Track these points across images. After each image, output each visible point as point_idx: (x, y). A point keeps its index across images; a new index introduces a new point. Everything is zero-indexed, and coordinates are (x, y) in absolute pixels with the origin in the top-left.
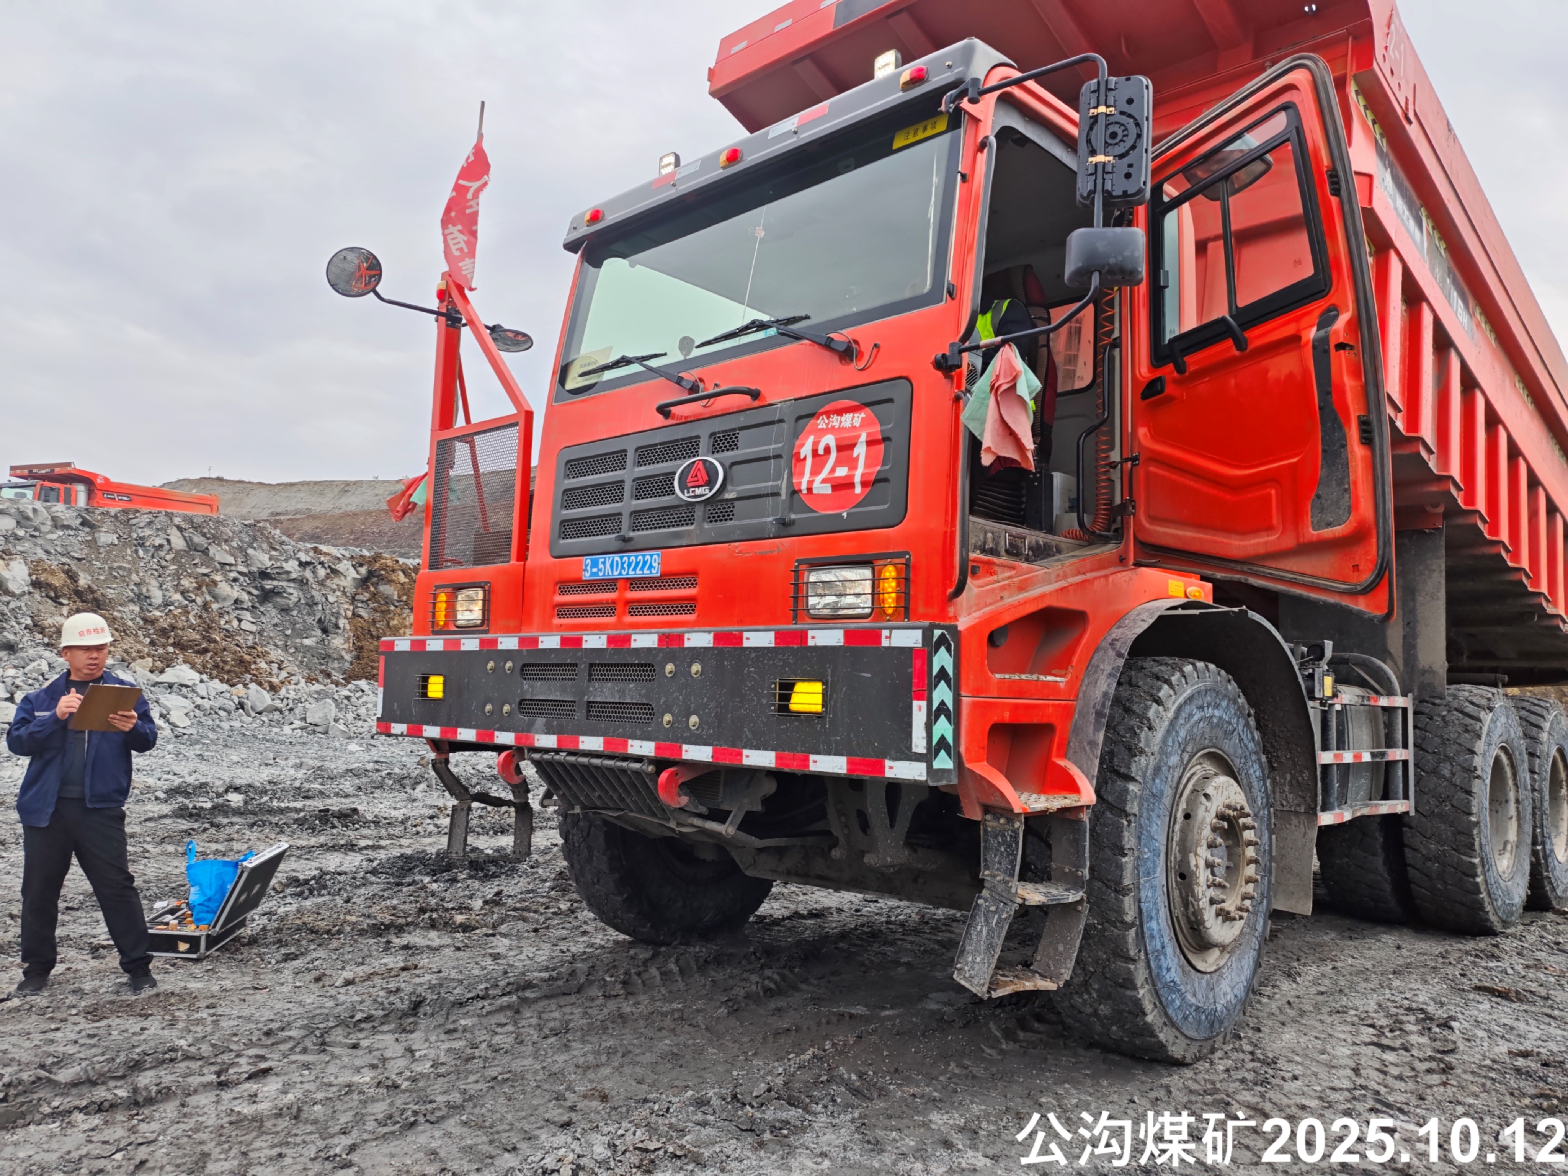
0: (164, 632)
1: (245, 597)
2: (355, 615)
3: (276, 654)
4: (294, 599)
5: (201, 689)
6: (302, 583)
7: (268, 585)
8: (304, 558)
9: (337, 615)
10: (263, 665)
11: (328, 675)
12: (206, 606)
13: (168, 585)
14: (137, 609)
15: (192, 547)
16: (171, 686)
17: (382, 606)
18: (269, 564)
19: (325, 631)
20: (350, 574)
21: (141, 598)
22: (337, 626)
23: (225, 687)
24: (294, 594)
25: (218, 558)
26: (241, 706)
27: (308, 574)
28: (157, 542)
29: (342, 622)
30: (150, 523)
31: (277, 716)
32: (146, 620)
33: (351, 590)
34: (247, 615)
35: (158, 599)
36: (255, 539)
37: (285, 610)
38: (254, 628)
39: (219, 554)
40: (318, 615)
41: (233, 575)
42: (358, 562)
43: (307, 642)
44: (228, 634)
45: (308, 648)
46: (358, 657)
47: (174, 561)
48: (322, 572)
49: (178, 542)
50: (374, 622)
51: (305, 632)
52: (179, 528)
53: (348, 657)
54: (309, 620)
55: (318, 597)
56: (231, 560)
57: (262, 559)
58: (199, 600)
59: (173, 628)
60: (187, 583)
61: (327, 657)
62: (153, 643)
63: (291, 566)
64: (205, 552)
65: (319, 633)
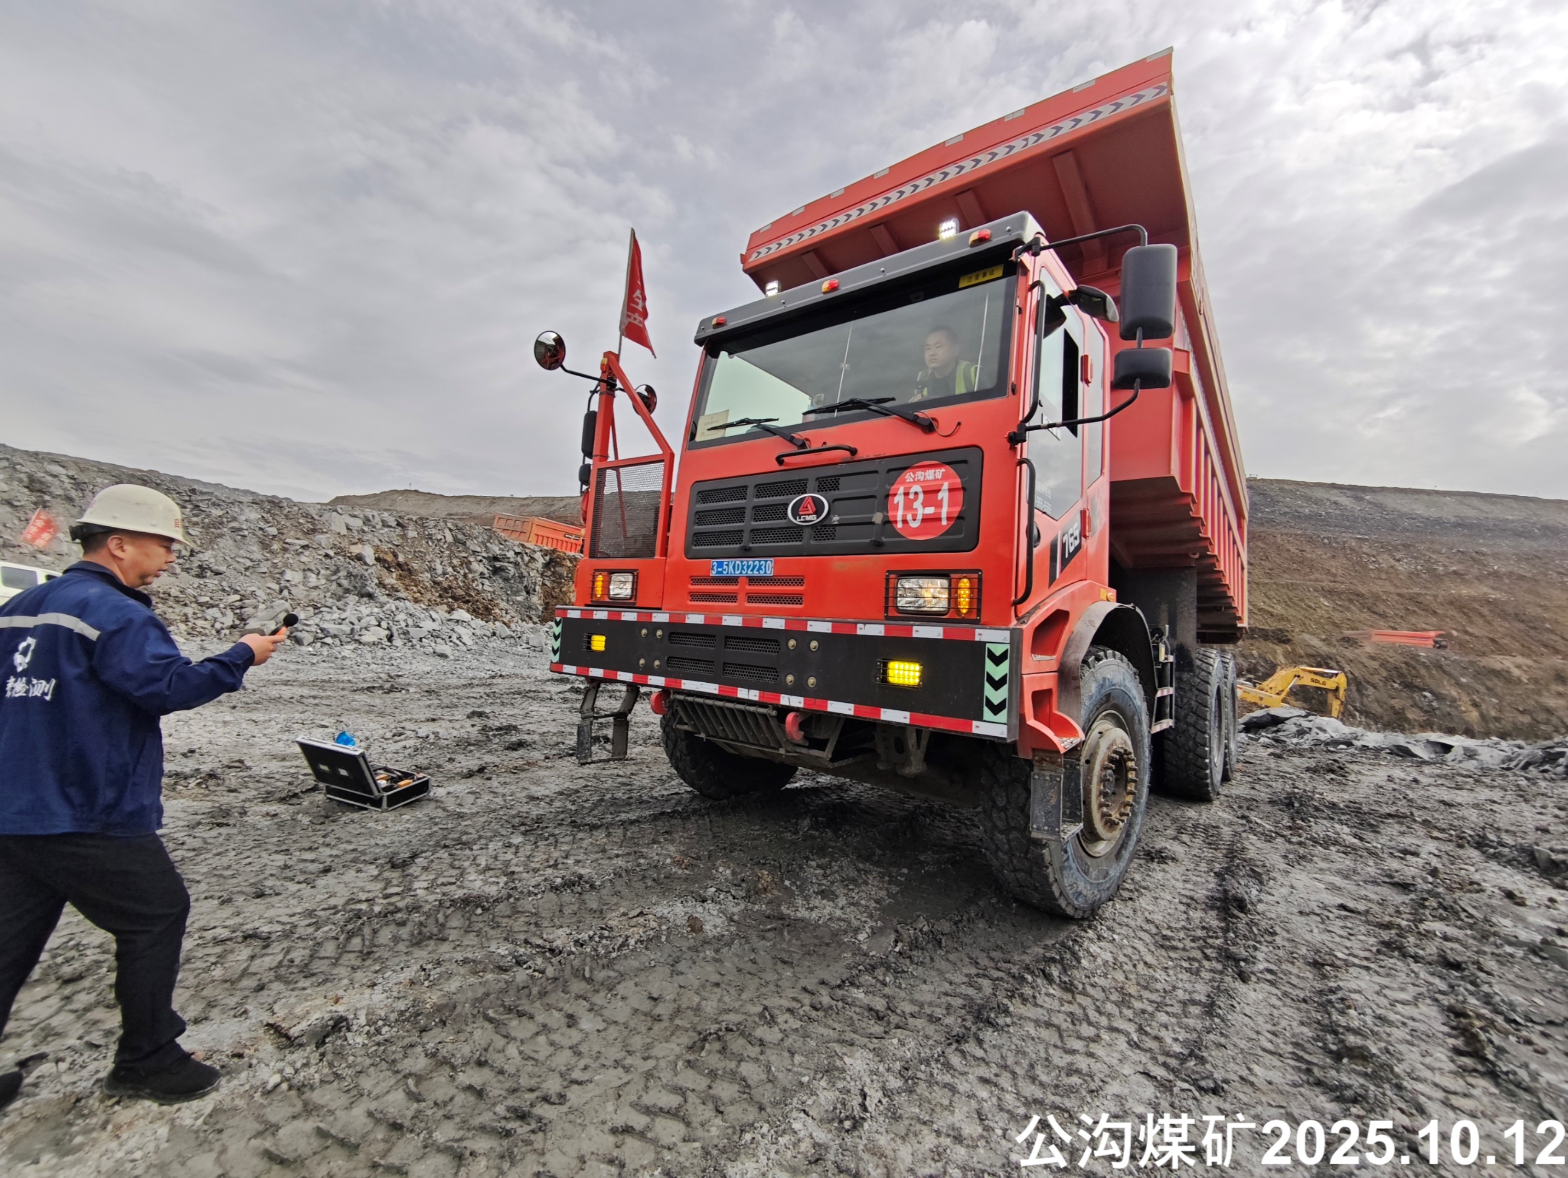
0: (445, 590)
1: (486, 571)
2: (544, 584)
3: (503, 605)
4: (512, 573)
5: (473, 624)
6: (516, 564)
7: (498, 564)
8: (517, 550)
9: (535, 584)
10: (497, 611)
11: (531, 618)
12: (465, 576)
13: (445, 563)
14: (429, 575)
15: (456, 540)
16: (458, 621)
17: (558, 579)
18: (498, 552)
19: (528, 593)
20: (541, 560)
21: (432, 570)
22: (534, 590)
23: (483, 623)
24: (512, 570)
25: (472, 548)
26: (494, 634)
27: (519, 559)
28: (439, 537)
29: (538, 588)
30: (435, 526)
31: (512, 641)
32: (435, 583)
33: (541, 570)
34: (486, 582)
35: (440, 571)
36: (491, 537)
37: (506, 580)
38: (491, 589)
39: (473, 545)
40: (525, 583)
41: (479, 558)
42: (545, 553)
43: (519, 598)
44: (478, 593)
45: (519, 602)
46: (545, 609)
47: (448, 548)
48: (526, 559)
49: (450, 538)
50: (553, 588)
51: (516, 593)
52: (450, 530)
53: (541, 608)
54: (520, 586)
55: (525, 574)
56: (479, 549)
57: (496, 549)
58: (462, 572)
59: (450, 587)
60: (456, 562)
61: (530, 608)
62: (440, 596)
63: (510, 554)
64: (464, 544)
65: (524, 593)
